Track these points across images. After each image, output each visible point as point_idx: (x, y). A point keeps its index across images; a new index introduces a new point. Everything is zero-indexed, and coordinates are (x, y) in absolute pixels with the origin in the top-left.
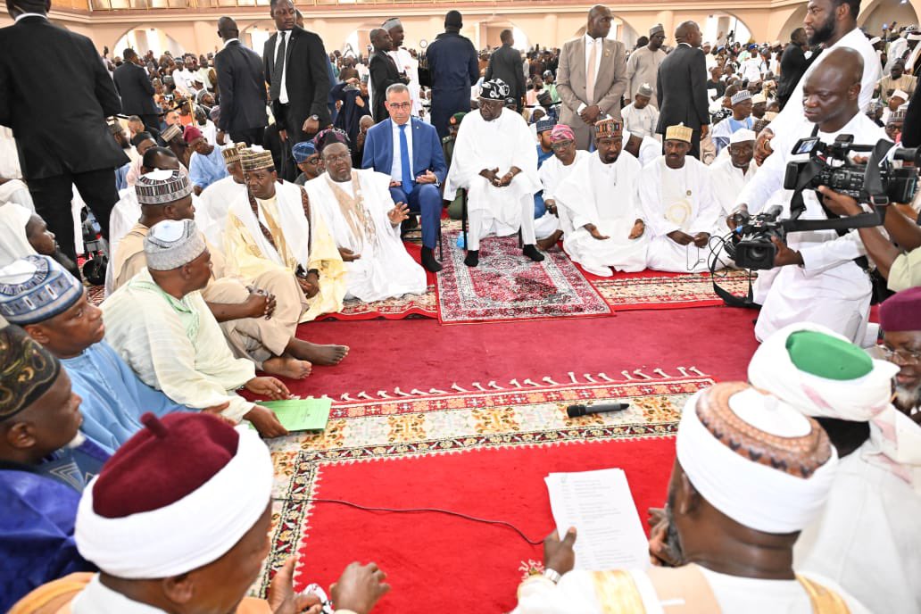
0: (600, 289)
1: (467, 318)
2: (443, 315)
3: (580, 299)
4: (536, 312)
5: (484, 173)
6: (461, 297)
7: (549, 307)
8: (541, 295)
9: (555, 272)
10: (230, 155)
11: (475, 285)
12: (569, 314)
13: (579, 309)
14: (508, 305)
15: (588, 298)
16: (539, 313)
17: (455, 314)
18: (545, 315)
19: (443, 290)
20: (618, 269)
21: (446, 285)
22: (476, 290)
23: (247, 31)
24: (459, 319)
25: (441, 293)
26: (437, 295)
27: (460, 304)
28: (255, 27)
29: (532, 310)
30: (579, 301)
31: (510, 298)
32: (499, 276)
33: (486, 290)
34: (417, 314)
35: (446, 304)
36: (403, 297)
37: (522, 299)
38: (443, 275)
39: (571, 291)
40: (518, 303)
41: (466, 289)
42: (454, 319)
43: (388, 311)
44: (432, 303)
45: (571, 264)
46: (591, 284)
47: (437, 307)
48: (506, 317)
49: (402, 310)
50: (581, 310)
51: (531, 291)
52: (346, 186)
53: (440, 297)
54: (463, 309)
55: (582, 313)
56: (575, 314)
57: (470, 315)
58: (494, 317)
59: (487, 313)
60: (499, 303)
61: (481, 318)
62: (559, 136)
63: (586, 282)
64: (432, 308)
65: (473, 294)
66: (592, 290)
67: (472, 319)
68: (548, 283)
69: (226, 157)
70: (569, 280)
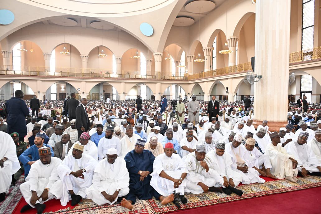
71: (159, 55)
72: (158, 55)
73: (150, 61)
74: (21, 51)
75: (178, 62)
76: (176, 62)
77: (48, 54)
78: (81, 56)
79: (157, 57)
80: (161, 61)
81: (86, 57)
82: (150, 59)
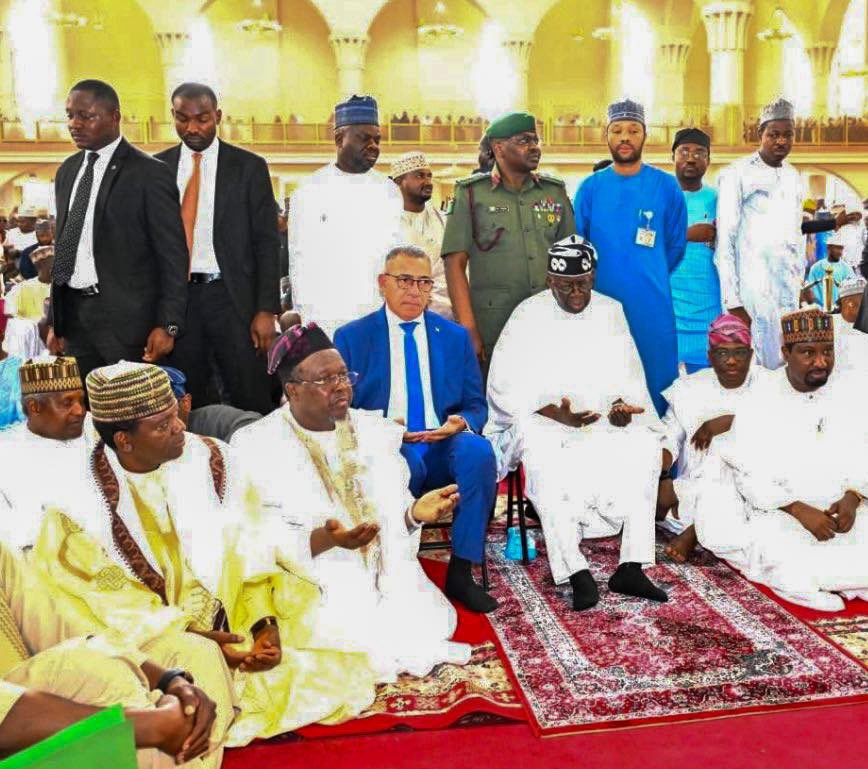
0: (837, 639)
1: (591, 718)
2: (538, 712)
3: (809, 662)
4: (734, 698)
5: (548, 411)
6: (561, 670)
7: (755, 684)
8: (724, 657)
9: (727, 605)
10: (32, 378)
11: (579, 640)
12: (803, 699)
13: (817, 685)
14: (666, 683)
15: (824, 659)
16: (740, 699)
17: (565, 712)
18: (755, 703)
19: (516, 654)
20: (850, 596)
21: (517, 642)
22: (585, 650)
23: (17, 183)
24: (576, 719)
25: (514, 662)
26: (507, 666)
27: (565, 684)
28: (32, 175)
29: (723, 691)
30: (810, 668)
31: (665, 667)
32: (619, 618)
33: (606, 650)
34: (478, 714)
35: (535, 687)
36: (435, 672)
37: (690, 668)
38: (502, 618)
39: (781, 645)
40: (686, 678)
41: (565, 652)
42: (564, 723)
43: (411, 707)
44: (501, 686)
45: (750, 587)
46: (814, 628)
47: (517, 694)
48: (673, 712)
49: (443, 706)
50: (824, 688)
51: (699, 647)
52: (326, 441)
53: (517, 671)
54: (578, 697)
55: (826, 696)
56: (814, 697)
57: (595, 712)
58: (648, 713)
59: (630, 704)
60: (646, 679)
61: (621, 717)
62: (731, 335)
63: (800, 625)
64: (504, 696)
65: (584, 661)
66: (822, 643)
67: (604, 719)
68: (724, 629)
69: (23, 380)
70: (764, 620)
71: (734, 17)
72: (728, 14)
73: (676, 49)
74: (58, 23)
75: (825, 49)
76: (816, 49)
77: (178, 36)
78: (332, 37)
79: (721, 29)
80: (740, 46)
81: (360, 43)
82: (677, 43)
